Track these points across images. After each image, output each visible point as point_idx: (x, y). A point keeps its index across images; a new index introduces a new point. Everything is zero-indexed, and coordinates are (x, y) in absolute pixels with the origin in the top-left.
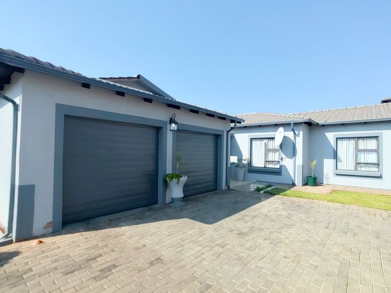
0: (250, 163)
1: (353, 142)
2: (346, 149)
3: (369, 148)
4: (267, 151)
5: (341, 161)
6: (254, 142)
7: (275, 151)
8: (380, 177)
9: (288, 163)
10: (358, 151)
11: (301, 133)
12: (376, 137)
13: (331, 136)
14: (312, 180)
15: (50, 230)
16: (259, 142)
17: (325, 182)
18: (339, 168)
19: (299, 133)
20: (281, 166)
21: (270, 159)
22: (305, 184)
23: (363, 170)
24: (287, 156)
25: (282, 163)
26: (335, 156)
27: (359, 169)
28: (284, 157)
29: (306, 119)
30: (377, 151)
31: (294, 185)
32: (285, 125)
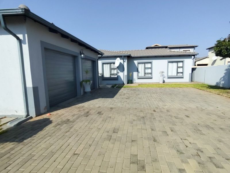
0: (103, 75)
1: (143, 65)
2: (141, 67)
3: (149, 67)
4: (111, 69)
5: (139, 73)
6: (104, 65)
7: (114, 69)
8: (152, 78)
9: (121, 74)
10: (145, 68)
11: (126, 60)
12: (151, 63)
13: (136, 62)
14: (130, 81)
15: (46, 110)
16: (107, 65)
17: (134, 82)
18: (139, 76)
19: (125, 61)
20: (118, 76)
21: (113, 73)
22: (128, 83)
23: (147, 76)
24: (121, 71)
25: (119, 75)
26: (138, 71)
27: (145, 76)
28: (119, 71)
29: (128, 54)
30: (151, 68)
31: (124, 84)
32: (120, 57)
